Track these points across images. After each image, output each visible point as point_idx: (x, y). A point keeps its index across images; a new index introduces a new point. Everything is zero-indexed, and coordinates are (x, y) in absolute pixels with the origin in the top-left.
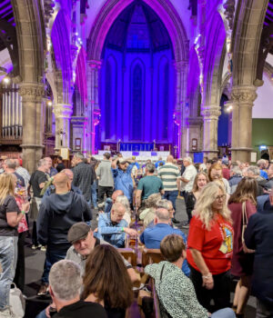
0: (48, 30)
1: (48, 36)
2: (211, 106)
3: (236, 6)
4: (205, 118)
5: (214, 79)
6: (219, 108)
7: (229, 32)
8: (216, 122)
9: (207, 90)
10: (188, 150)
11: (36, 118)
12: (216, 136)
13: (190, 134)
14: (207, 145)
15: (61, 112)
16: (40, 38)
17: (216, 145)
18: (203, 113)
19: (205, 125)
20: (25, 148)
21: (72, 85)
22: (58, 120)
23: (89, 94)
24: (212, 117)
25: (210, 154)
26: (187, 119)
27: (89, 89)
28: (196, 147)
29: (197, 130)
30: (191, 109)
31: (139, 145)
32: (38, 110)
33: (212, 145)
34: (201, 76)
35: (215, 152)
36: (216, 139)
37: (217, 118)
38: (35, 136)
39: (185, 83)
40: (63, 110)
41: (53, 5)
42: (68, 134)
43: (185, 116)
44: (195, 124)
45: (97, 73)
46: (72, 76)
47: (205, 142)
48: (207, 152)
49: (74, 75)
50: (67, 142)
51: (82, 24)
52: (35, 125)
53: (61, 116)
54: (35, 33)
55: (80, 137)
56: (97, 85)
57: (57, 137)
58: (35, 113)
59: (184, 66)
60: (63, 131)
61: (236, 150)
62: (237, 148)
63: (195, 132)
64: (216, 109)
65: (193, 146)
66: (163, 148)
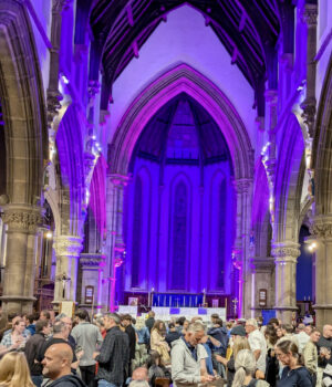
0: (51, 132)
1: (51, 141)
2: (287, 243)
3: (317, 107)
4: (278, 259)
5: (290, 205)
6: (298, 245)
7: (309, 141)
8: (294, 266)
9: (280, 219)
10: (253, 305)
12: (294, 285)
13: (256, 283)
14: (281, 300)
15: (65, 248)
16: (38, 144)
17: (294, 300)
18: (275, 251)
19: (278, 269)
20: (7, 301)
21: (84, 209)
22: (60, 258)
23: (109, 222)
24: (287, 259)
25: (285, 312)
26: (252, 260)
27: (109, 215)
28: (265, 301)
29: (267, 276)
30: (257, 247)
31: (181, 296)
32: (29, 245)
33: (288, 298)
34: (271, 200)
35: (293, 310)
36: (294, 290)
37: (295, 260)
38: (23, 284)
39: (249, 209)
40: (69, 244)
41: (61, 98)
42: (74, 280)
43: (249, 255)
44: (265, 268)
45: (122, 191)
46: (84, 195)
47: (278, 295)
48: (281, 310)
49: (88, 194)
50: (71, 293)
51: (102, 123)
52: (24, 267)
53: (66, 253)
54: (32, 135)
55: (92, 283)
56: (121, 209)
57: (57, 284)
58: (26, 247)
59: (248, 184)
60: (68, 276)
61: (323, 308)
62: (324, 305)
63: (264, 279)
64: (293, 246)
65: (261, 301)
66: (216, 302)
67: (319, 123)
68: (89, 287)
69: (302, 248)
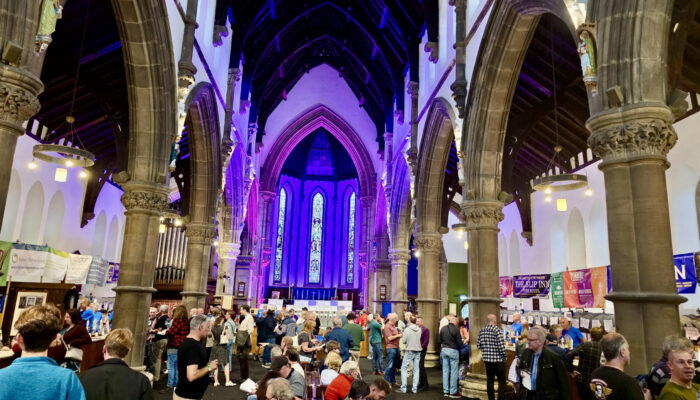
0: (224, 169)
1: (224, 175)
2: (399, 249)
4: (393, 262)
5: (402, 220)
6: (409, 251)
7: (413, 178)
8: (406, 267)
9: (395, 232)
10: (375, 299)
11: (202, 261)
12: (406, 283)
13: (378, 280)
14: (396, 294)
15: (227, 253)
16: (215, 179)
17: (406, 294)
18: (391, 256)
19: (393, 269)
20: (186, 295)
21: (242, 222)
22: (222, 261)
23: (260, 229)
24: (400, 261)
25: (398, 305)
26: (375, 261)
27: (260, 223)
28: (385, 295)
29: (386, 275)
30: (379, 250)
31: (317, 291)
32: (205, 253)
33: (401, 293)
34: (388, 216)
35: (405, 303)
36: (406, 287)
37: (406, 263)
38: (199, 282)
40: (230, 250)
41: (232, 144)
42: (232, 278)
43: (373, 257)
44: (385, 267)
45: (270, 205)
46: (242, 211)
47: (393, 290)
48: (396, 302)
49: (245, 210)
50: (229, 289)
51: (257, 152)
52: (201, 270)
53: (227, 257)
54: (211, 172)
55: (244, 280)
56: (269, 219)
57: (219, 281)
58: (202, 254)
60: (227, 275)
61: (422, 302)
62: (424, 299)
63: (384, 277)
64: (405, 252)
65: (381, 295)
66: (345, 295)
67: (419, 167)
68: (242, 283)
69: (412, 254)
